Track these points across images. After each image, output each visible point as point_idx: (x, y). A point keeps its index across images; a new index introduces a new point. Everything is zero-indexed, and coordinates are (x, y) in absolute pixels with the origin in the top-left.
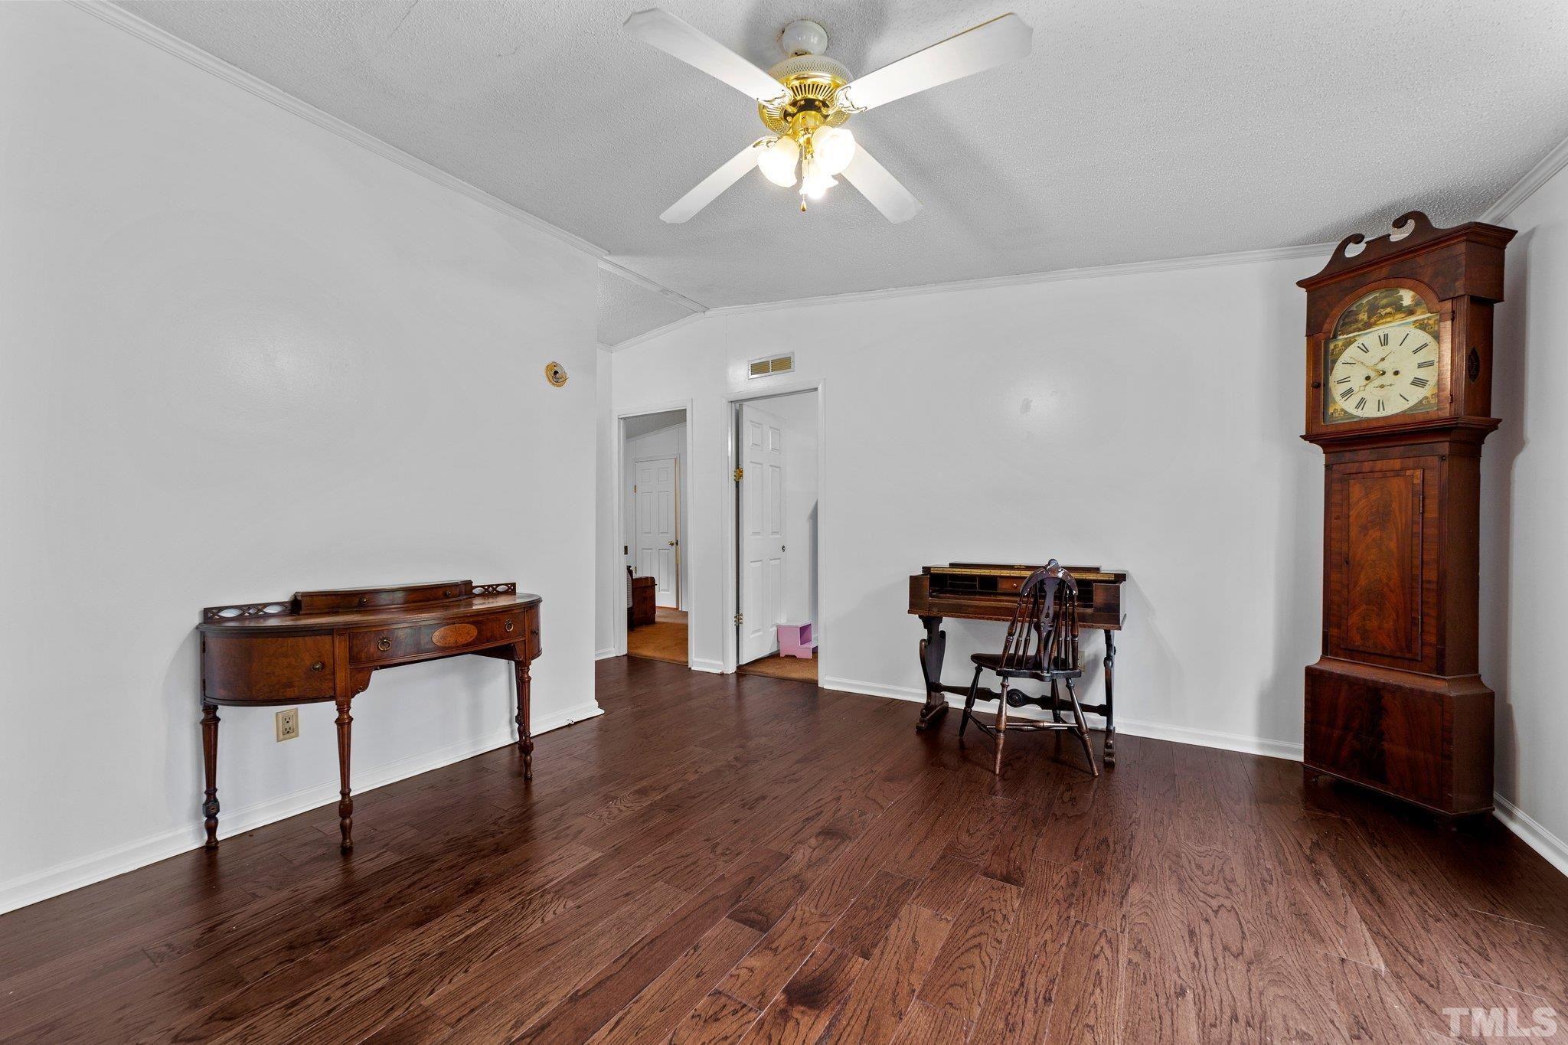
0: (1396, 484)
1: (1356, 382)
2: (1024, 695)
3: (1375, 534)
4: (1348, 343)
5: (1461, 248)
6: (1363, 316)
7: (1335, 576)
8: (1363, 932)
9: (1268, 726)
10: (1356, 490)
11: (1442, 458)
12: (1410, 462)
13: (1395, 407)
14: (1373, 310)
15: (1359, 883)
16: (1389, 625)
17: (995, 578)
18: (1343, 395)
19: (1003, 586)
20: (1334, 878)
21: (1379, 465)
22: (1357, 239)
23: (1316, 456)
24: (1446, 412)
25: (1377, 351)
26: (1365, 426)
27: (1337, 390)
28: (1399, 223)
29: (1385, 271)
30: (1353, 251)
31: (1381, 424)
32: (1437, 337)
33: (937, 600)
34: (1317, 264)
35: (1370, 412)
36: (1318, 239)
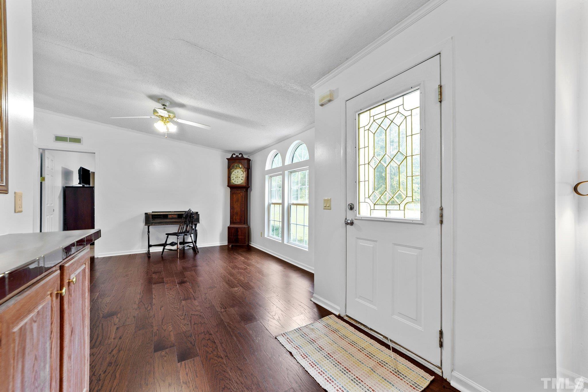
0: (239, 195)
1: (234, 178)
2: (175, 243)
3: (237, 203)
4: (233, 171)
5: (246, 161)
6: (235, 167)
7: (232, 210)
8: (241, 257)
9: (221, 240)
10: (234, 196)
11: (244, 192)
12: (241, 192)
13: (239, 183)
14: (236, 166)
15: (239, 254)
16: (239, 218)
17: (167, 215)
18: (233, 180)
19: (169, 216)
20: (236, 254)
21: (237, 192)
22: (235, 154)
23: (229, 189)
24: (245, 185)
25: (237, 174)
26: (235, 185)
27: (232, 179)
28: (240, 154)
29: (238, 161)
30: (234, 156)
31: (238, 185)
32: (244, 173)
33: (154, 221)
34: (229, 156)
35: (236, 183)
36: (231, 151)
